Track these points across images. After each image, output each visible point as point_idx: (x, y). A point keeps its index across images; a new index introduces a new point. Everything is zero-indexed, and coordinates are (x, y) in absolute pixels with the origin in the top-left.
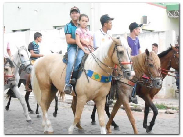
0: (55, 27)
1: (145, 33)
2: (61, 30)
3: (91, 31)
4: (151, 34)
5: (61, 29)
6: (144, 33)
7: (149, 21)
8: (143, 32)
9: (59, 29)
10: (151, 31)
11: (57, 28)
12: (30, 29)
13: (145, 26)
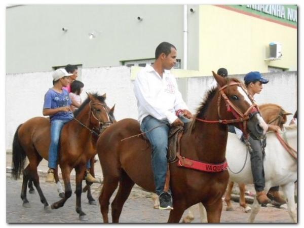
0: (123, 63)
1: (274, 73)
2: (132, 67)
3: (183, 68)
4: (283, 75)
5: (133, 65)
6: (271, 74)
7: (280, 53)
8: (270, 72)
9: (129, 66)
10: (284, 70)
11: (126, 64)
12: (81, 65)
13: (274, 61)
